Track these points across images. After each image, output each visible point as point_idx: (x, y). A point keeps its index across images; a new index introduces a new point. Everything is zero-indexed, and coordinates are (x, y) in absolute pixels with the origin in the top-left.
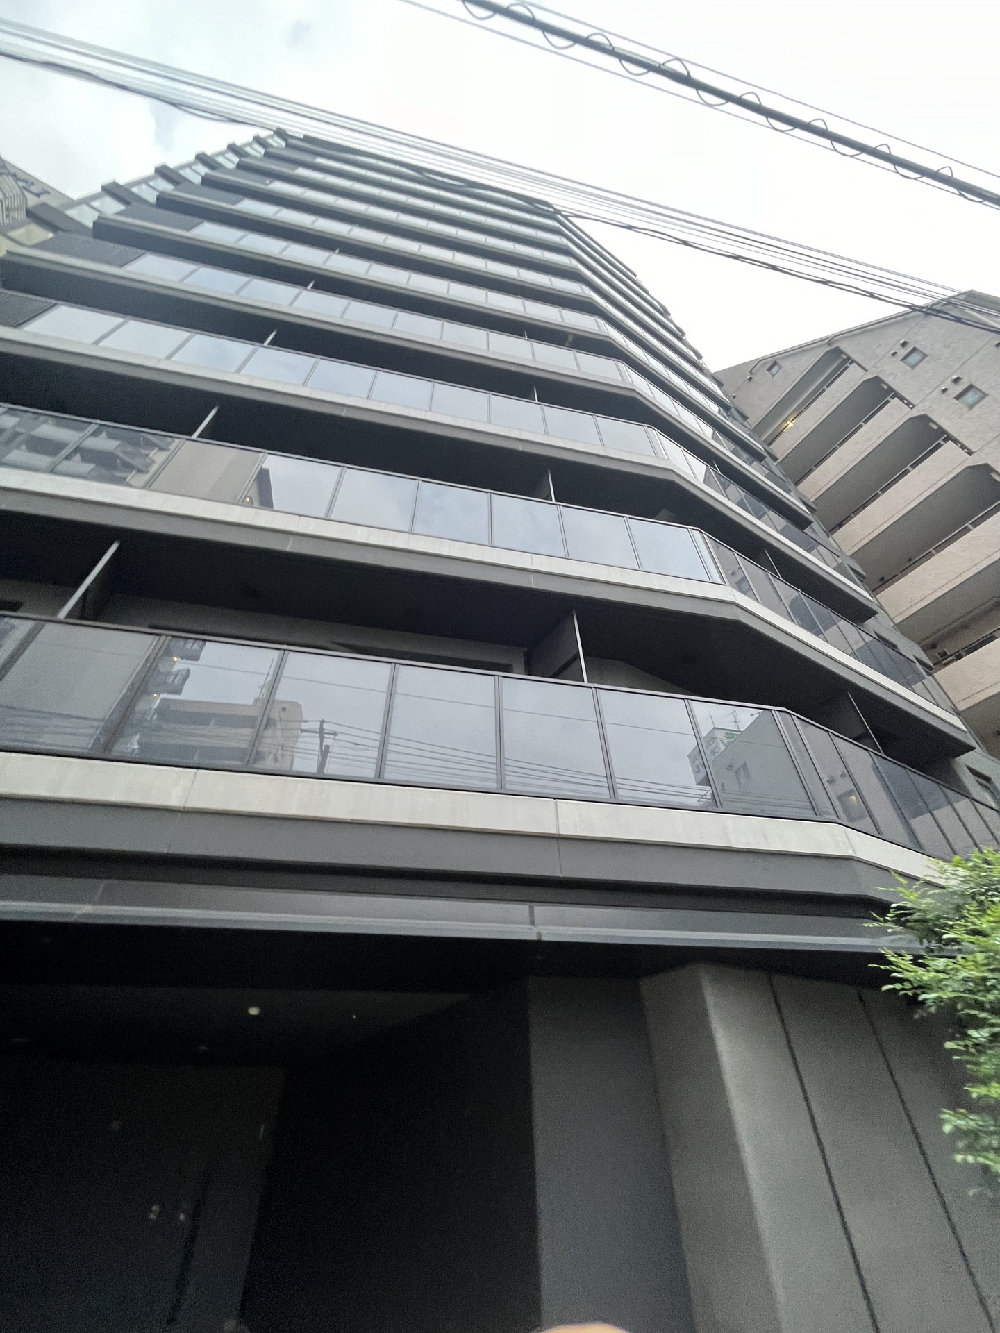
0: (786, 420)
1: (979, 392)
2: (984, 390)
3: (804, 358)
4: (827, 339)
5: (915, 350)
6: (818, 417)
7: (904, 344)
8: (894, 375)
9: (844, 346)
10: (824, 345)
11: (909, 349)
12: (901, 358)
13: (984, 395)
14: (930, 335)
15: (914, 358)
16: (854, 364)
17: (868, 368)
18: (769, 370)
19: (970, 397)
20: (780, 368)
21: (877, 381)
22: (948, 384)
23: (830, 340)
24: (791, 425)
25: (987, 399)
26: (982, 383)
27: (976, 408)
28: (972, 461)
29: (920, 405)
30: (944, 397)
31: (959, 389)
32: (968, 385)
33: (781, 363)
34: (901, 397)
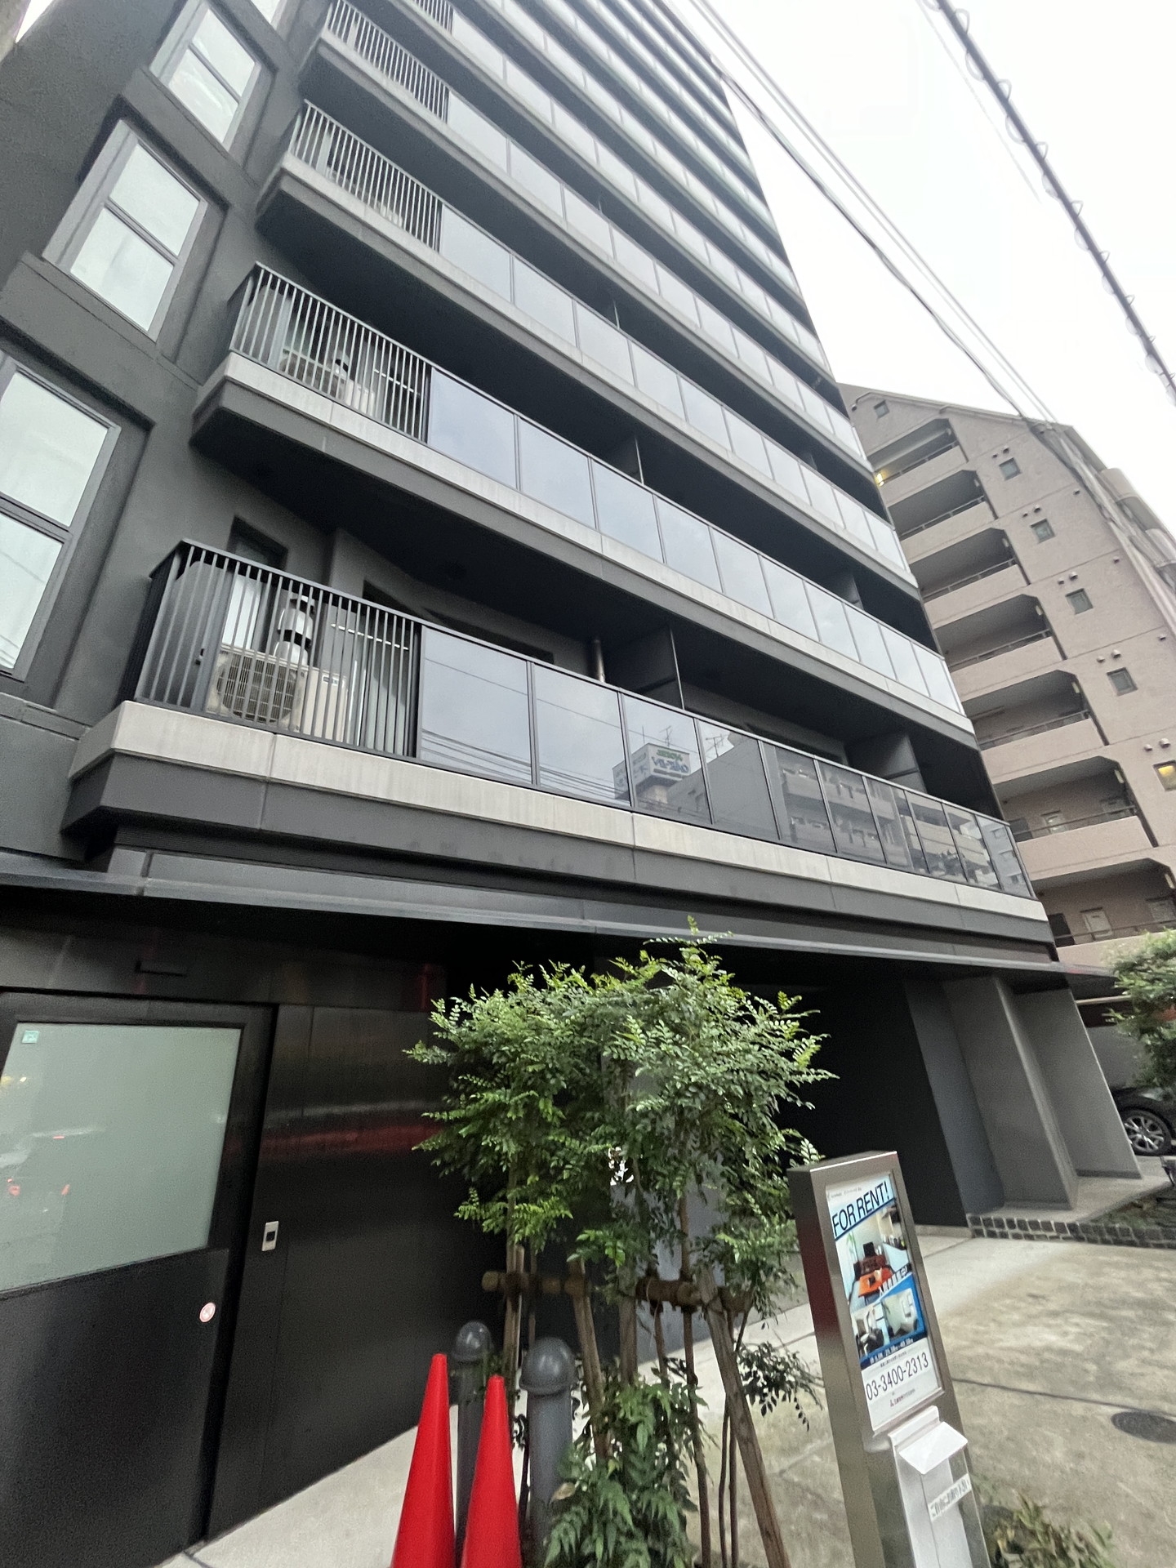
2: (1054, 531)
3: (914, 414)
4: (941, 405)
5: (1012, 461)
6: (913, 487)
7: (1006, 450)
8: (991, 479)
9: (955, 422)
10: (933, 409)
11: (1008, 457)
12: (1000, 463)
13: (1053, 536)
14: (1028, 451)
15: (1010, 469)
16: (958, 447)
17: (969, 458)
18: (878, 407)
19: (1041, 532)
20: (887, 411)
21: (973, 475)
22: (1029, 510)
23: (944, 409)
25: (1053, 541)
26: (1055, 524)
27: (1044, 544)
28: (1027, 591)
29: (1003, 519)
30: (1023, 522)
31: (1037, 519)
32: (1043, 519)
33: (889, 406)
34: (989, 504)
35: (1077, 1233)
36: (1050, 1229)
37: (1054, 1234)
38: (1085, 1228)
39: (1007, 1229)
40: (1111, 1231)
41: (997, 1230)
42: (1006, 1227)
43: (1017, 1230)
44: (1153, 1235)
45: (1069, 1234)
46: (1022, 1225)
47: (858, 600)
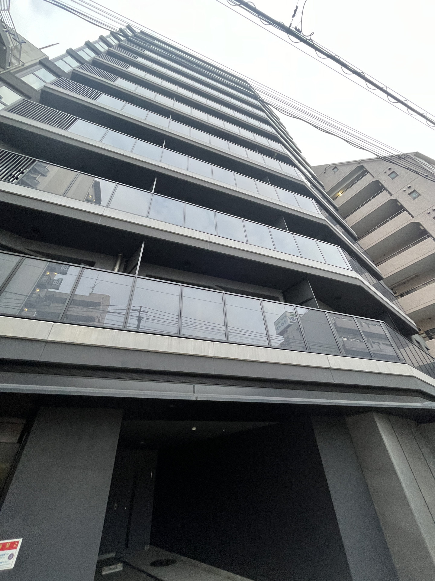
0: (338, 192)
1: (417, 193)
2: (420, 193)
3: (348, 167)
5: (394, 172)
6: (353, 193)
7: (390, 169)
8: (385, 181)
9: (365, 165)
10: (356, 163)
11: (392, 171)
12: (388, 174)
13: (420, 195)
15: (393, 175)
16: (369, 174)
17: (374, 176)
18: (333, 170)
19: (414, 195)
20: (338, 170)
21: (378, 182)
23: (360, 162)
24: (341, 195)
25: (420, 197)
26: (419, 190)
27: (416, 199)
28: (413, 220)
29: (395, 195)
30: (404, 193)
31: (410, 191)
32: (414, 190)
33: (338, 168)
34: (387, 190)
47: (286, 227)
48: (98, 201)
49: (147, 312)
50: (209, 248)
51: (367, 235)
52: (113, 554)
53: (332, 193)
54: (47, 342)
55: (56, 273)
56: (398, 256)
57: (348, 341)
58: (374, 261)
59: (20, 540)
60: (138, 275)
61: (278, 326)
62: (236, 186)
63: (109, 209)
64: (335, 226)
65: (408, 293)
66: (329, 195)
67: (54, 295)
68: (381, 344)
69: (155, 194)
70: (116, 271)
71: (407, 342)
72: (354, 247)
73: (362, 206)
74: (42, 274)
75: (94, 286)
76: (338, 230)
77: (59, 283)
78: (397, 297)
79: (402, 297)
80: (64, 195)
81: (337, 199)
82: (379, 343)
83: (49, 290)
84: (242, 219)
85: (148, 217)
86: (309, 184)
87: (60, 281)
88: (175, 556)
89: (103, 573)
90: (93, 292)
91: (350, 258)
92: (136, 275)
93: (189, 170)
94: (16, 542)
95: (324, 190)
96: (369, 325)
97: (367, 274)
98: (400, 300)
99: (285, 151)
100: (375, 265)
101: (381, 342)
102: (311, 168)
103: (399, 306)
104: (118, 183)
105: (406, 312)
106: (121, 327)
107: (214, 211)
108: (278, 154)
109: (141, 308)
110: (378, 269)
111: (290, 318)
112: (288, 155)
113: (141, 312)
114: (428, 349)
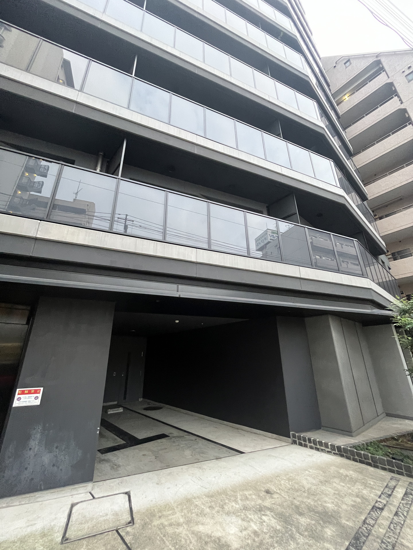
0: (345, 95)
3: (363, 61)
4: (377, 53)
6: (361, 97)
7: (409, 67)
8: (400, 84)
9: (383, 60)
10: (375, 56)
11: (411, 71)
12: (405, 75)
15: (411, 76)
16: (384, 72)
17: (390, 76)
18: (345, 64)
20: (351, 64)
21: (391, 84)
23: (378, 55)
24: (347, 99)
29: (405, 103)
33: (352, 61)
34: (399, 97)
35: (341, 452)
36: (327, 447)
37: (329, 450)
38: (345, 450)
39: (307, 443)
40: (359, 455)
41: (303, 443)
42: (307, 441)
43: (312, 445)
44: (382, 462)
45: (337, 452)
46: (315, 442)
47: (280, 134)
48: (70, 83)
49: (133, 221)
50: (196, 151)
51: (363, 150)
52: (116, 403)
53: (337, 96)
54: (36, 239)
55: (35, 175)
56: (389, 176)
57: (321, 259)
58: (363, 181)
59: (42, 389)
60: (121, 177)
61: (258, 242)
62: (231, 75)
63: (84, 94)
64: (333, 137)
65: (387, 216)
66: (334, 99)
67: (37, 199)
68: (350, 263)
69: (136, 78)
70: (98, 171)
71: (374, 261)
72: (348, 163)
73: (366, 115)
74: (20, 175)
75: (77, 192)
76: (335, 143)
77: (40, 186)
78: (375, 220)
79: (380, 219)
80: (27, 70)
81: (341, 104)
82: (348, 262)
83: (31, 193)
84: (234, 119)
85: (128, 108)
86: (314, 81)
87: (42, 184)
88: (162, 405)
89: (109, 413)
90: (77, 199)
91: (340, 175)
92: (120, 176)
93: (176, 47)
94: (38, 389)
95: (330, 90)
96: (343, 246)
97: (354, 194)
98: (379, 222)
99: (294, 31)
100: (364, 185)
101: (349, 262)
102: (320, 59)
103: (376, 227)
104: (90, 59)
105: (380, 234)
106: (107, 229)
107: (203, 107)
108: (285, 34)
109: (126, 217)
110: (366, 189)
111: (271, 235)
112: (296, 37)
113: (127, 221)
114: (390, 269)
